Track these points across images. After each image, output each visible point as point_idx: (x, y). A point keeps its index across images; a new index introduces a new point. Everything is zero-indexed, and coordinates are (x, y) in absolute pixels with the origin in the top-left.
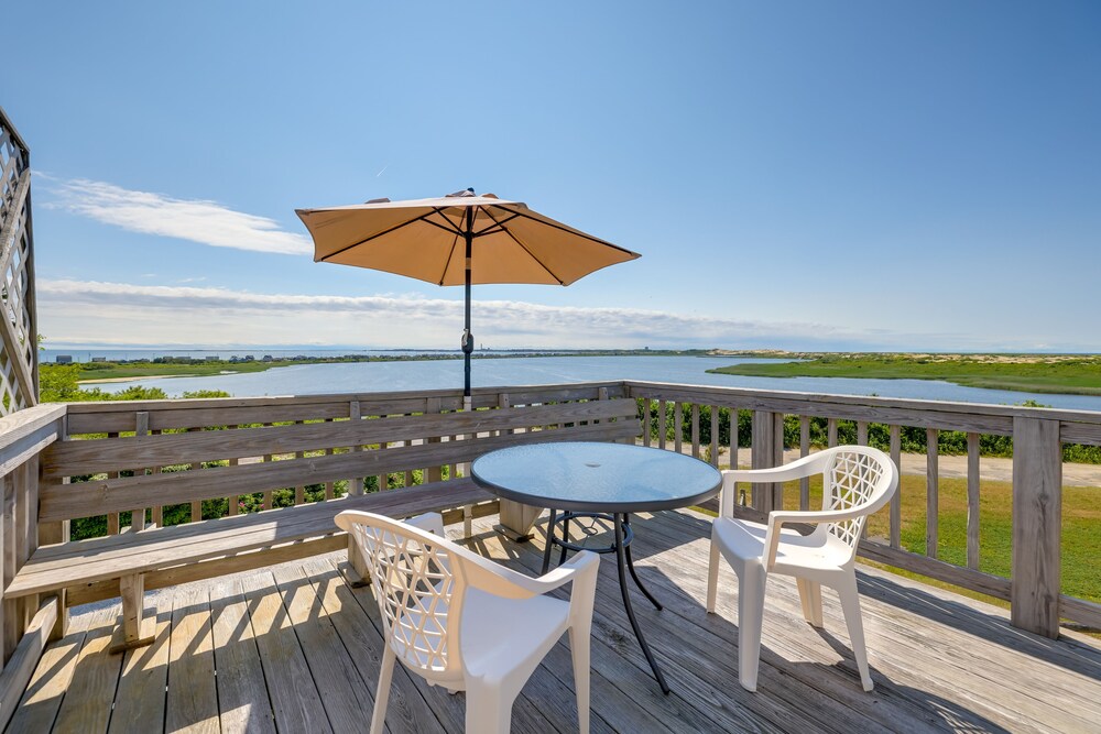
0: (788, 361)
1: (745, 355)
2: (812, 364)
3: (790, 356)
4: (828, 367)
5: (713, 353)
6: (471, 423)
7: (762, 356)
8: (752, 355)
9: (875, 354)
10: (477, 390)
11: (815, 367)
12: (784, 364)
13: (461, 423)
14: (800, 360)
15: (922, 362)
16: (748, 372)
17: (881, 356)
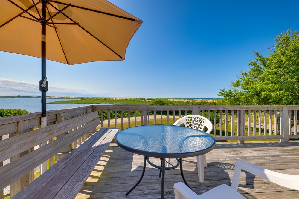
0: (74, 100)
1: (60, 98)
2: (81, 100)
3: (74, 98)
4: (85, 101)
5: (49, 97)
6: (52, 132)
7: (66, 98)
8: (63, 98)
9: (95, 98)
10: (51, 112)
11: (81, 101)
12: (73, 101)
13: (46, 134)
14: (77, 99)
15: (104, 99)
16: (62, 103)
17: (96, 98)
